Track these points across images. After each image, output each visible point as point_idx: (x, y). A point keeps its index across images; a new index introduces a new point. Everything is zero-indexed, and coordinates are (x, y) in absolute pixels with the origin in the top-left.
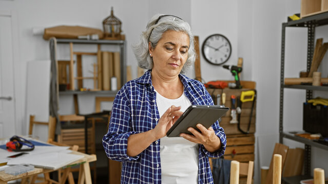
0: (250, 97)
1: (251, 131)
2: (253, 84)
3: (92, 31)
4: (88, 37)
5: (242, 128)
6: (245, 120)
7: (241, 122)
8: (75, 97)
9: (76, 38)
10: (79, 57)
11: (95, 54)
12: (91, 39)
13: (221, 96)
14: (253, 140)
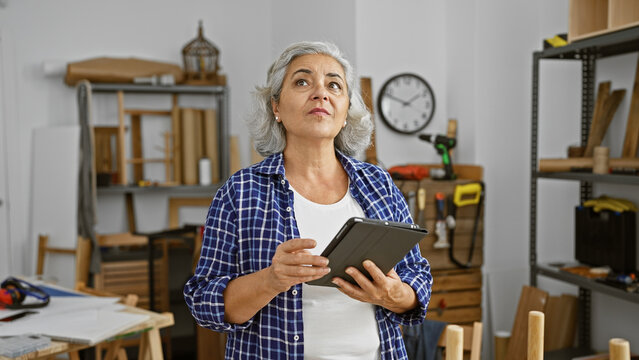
0: (472, 196)
1: (474, 262)
2: (478, 170)
3: (161, 69)
4: (153, 80)
5: (458, 256)
6: (462, 242)
7: (456, 245)
8: (129, 198)
9: (130, 82)
10: (136, 119)
11: (168, 114)
12: (159, 84)
13: (416, 195)
14: (480, 281)
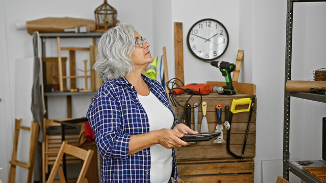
0: (246, 106)
3: (82, 22)
4: (76, 30)
5: (232, 149)
6: (237, 140)
7: (231, 142)
8: (69, 98)
9: (62, 31)
10: (72, 53)
11: (88, 49)
12: (79, 32)
13: (200, 105)
